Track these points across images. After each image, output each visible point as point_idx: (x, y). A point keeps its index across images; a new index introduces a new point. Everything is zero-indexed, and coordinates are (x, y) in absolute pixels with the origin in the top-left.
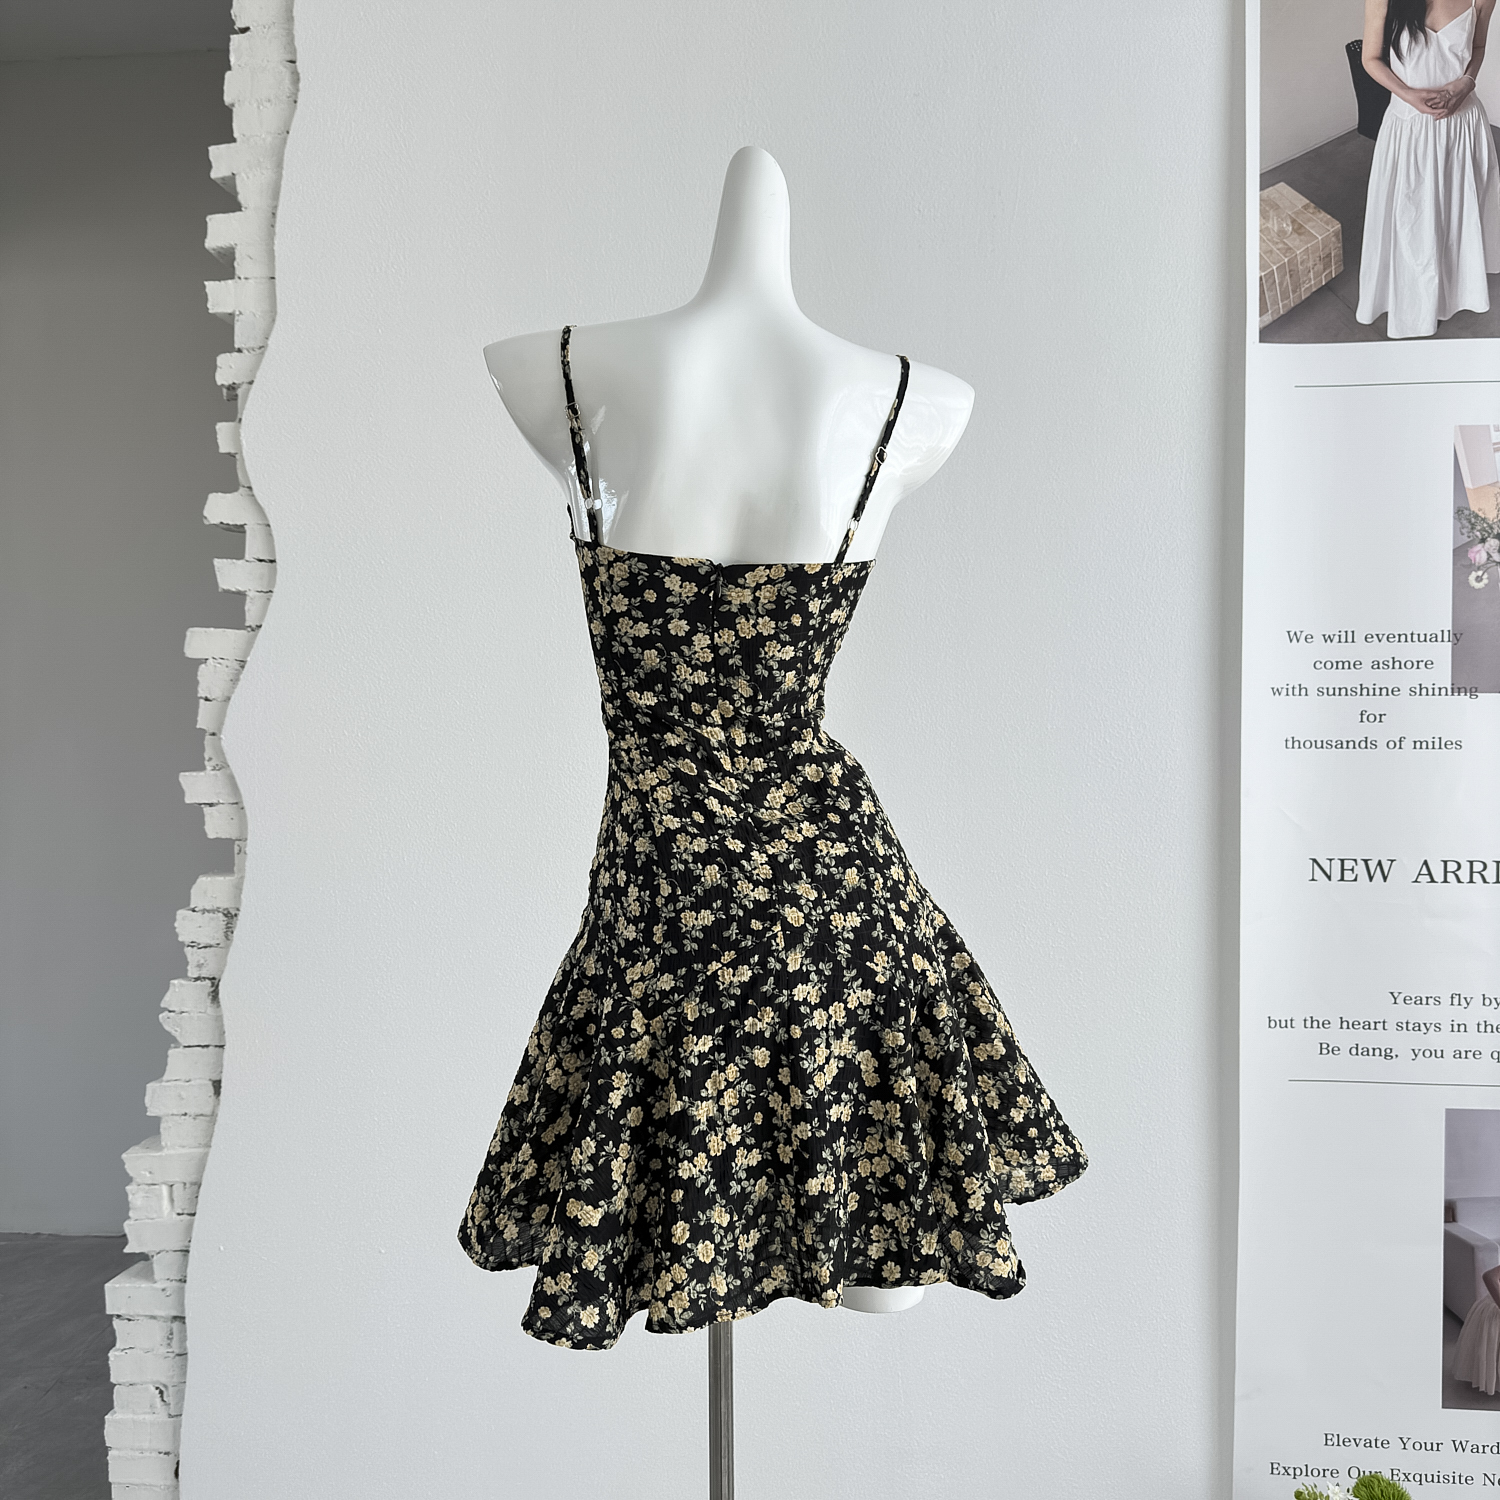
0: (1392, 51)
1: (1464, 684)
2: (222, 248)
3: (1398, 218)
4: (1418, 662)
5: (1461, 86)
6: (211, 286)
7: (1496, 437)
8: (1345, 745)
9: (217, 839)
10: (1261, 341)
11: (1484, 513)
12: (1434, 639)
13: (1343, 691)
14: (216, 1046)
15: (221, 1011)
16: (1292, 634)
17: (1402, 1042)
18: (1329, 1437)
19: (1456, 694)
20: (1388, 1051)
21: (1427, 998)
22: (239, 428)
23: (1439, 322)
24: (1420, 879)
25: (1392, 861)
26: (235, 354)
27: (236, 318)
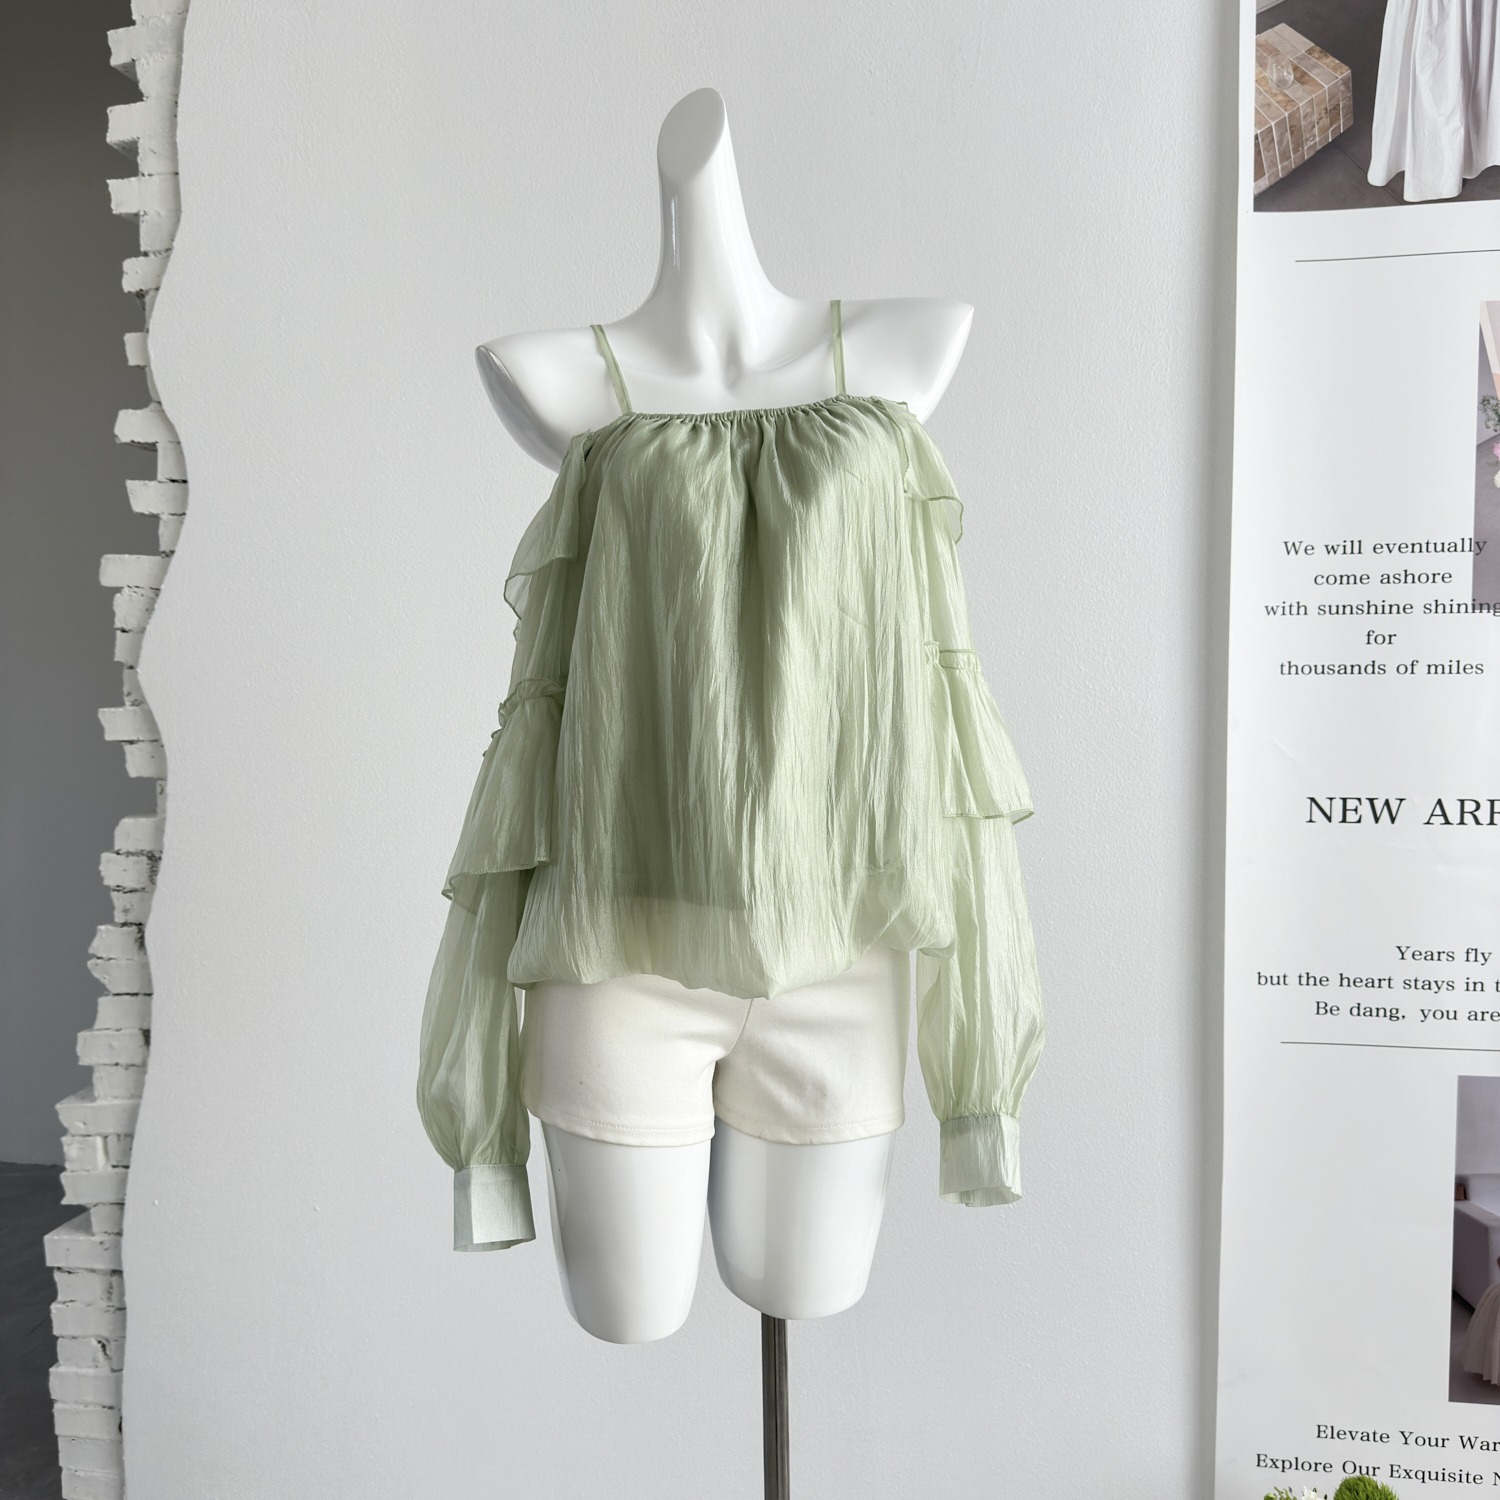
1: (1487, 600)
2: (124, 142)
3: (1418, 61)
4: (1434, 575)
6: (113, 185)
8: (1349, 670)
9: (139, 779)
10: (1256, 210)
12: (1452, 549)
13: (1348, 610)
14: (145, 995)
15: (147, 959)
16: (1290, 545)
17: (1411, 1002)
18: (1322, 1429)
19: (1477, 611)
20: (1394, 1011)
21: (1439, 953)
22: (147, 339)
23: (1465, 181)
24: (1433, 817)
25: (1401, 800)
26: (141, 258)
27: (141, 219)
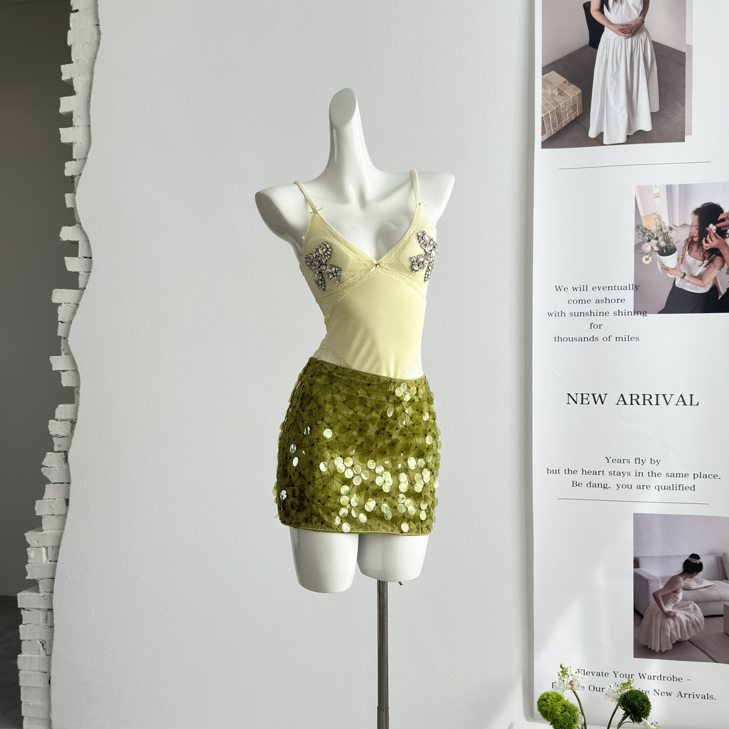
0: (605, 7)
1: (640, 310)
2: (67, 112)
3: (608, 87)
4: (618, 300)
5: (638, 22)
6: (62, 130)
7: (656, 191)
8: (583, 340)
9: (67, 387)
10: (542, 148)
11: (649, 228)
12: (625, 289)
13: (582, 314)
15: (69, 467)
16: (557, 287)
17: (612, 481)
19: (636, 315)
20: (605, 485)
21: (624, 460)
22: (75, 195)
23: (628, 136)
24: (619, 403)
25: (606, 394)
26: (73, 162)
27: (74, 145)
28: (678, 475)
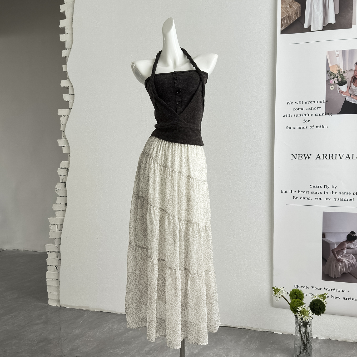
1: (328, 112)
2: (63, 27)
3: (314, 3)
4: (317, 108)
6: (61, 36)
7: (337, 53)
8: (300, 128)
9: (65, 153)
10: (281, 34)
11: (334, 72)
12: (321, 102)
13: (300, 115)
14: (66, 196)
15: (66, 189)
16: (288, 102)
17: (313, 196)
18: (295, 285)
19: (326, 115)
20: (309, 198)
21: (319, 186)
22: (67, 66)
23: (323, 27)
24: (317, 158)
25: (311, 154)
26: (66, 50)
27: (66, 42)
28: (345, 193)
